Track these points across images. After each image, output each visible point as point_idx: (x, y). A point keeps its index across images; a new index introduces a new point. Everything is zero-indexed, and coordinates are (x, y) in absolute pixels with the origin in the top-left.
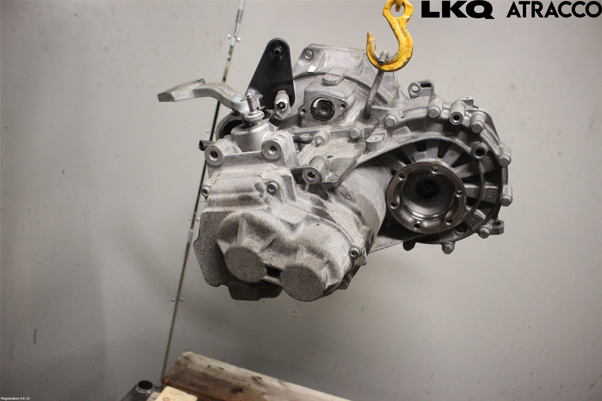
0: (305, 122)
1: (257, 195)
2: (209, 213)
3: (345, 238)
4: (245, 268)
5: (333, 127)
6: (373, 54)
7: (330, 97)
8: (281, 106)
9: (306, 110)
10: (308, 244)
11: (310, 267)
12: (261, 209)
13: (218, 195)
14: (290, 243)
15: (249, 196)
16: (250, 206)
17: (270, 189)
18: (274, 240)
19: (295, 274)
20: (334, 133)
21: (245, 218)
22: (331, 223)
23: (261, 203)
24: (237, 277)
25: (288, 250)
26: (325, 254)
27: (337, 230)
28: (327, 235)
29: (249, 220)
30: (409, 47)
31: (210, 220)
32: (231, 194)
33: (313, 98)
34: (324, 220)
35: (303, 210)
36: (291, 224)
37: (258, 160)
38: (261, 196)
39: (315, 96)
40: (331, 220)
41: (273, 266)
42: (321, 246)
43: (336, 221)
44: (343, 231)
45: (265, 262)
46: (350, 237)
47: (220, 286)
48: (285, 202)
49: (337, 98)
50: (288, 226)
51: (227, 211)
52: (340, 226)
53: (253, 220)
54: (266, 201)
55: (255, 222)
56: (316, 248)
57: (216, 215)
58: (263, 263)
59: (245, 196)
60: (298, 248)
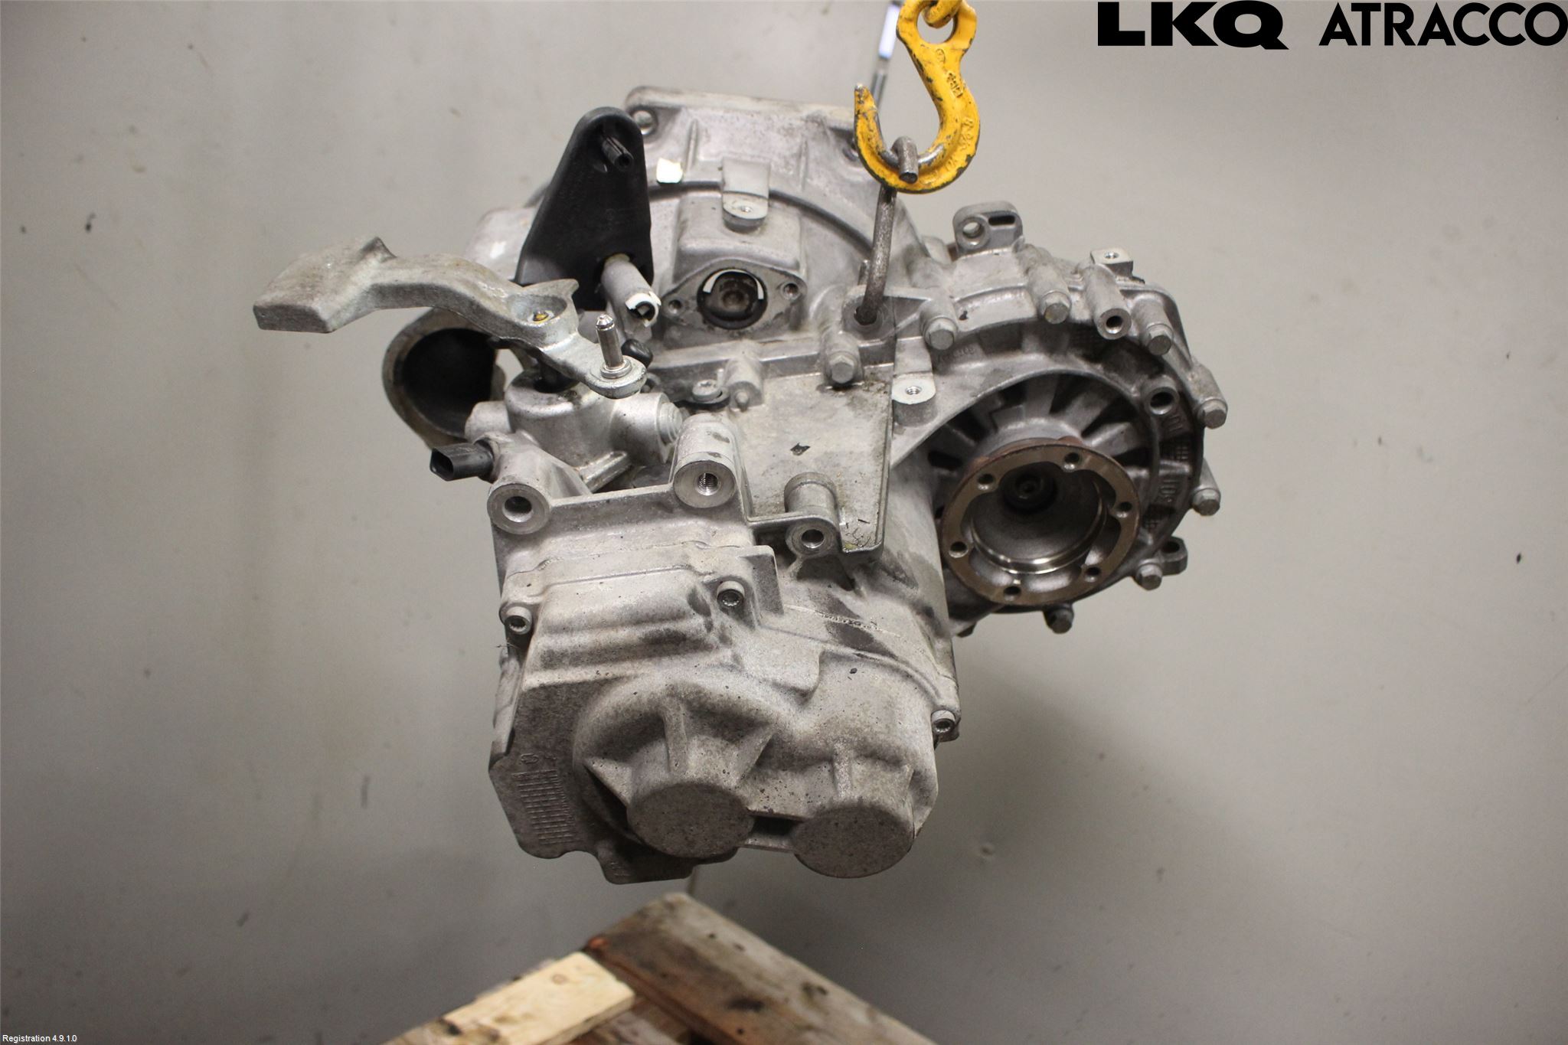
0: (679, 334)
1: (699, 625)
2: (550, 686)
3: (922, 693)
4: (692, 828)
5: (761, 343)
6: (877, 147)
7: (756, 265)
8: (642, 312)
9: (683, 303)
10: (858, 741)
11: (881, 803)
12: (715, 663)
13: (574, 634)
14: (808, 743)
15: (676, 632)
16: (679, 657)
17: (726, 603)
18: (769, 745)
19: (840, 825)
20: (771, 365)
21: (681, 699)
22: (886, 660)
23: (712, 647)
24: (665, 849)
25: (804, 760)
26: (904, 758)
27: (903, 676)
28: (889, 699)
29: (695, 704)
30: (972, 127)
31: (550, 704)
32: (617, 631)
33: (707, 269)
34: (867, 657)
35: (810, 638)
36: (802, 691)
37: (660, 512)
38: (709, 627)
39: (711, 266)
40: (886, 653)
41: (778, 814)
42: (891, 739)
43: (896, 652)
44: (917, 676)
45: (753, 807)
46: (932, 686)
47: (567, 855)
48: (760, 624)
49: (775, 268)
50: (792, 697)
51: (610, 676)
52: (907, 663)
53: (706, 702)
54: (725, 640)
55: (713, 705)
56: (881, 745)
57: (574, 690)
58: (749, 811)
59: (664, 633)
60: (837, 755)
